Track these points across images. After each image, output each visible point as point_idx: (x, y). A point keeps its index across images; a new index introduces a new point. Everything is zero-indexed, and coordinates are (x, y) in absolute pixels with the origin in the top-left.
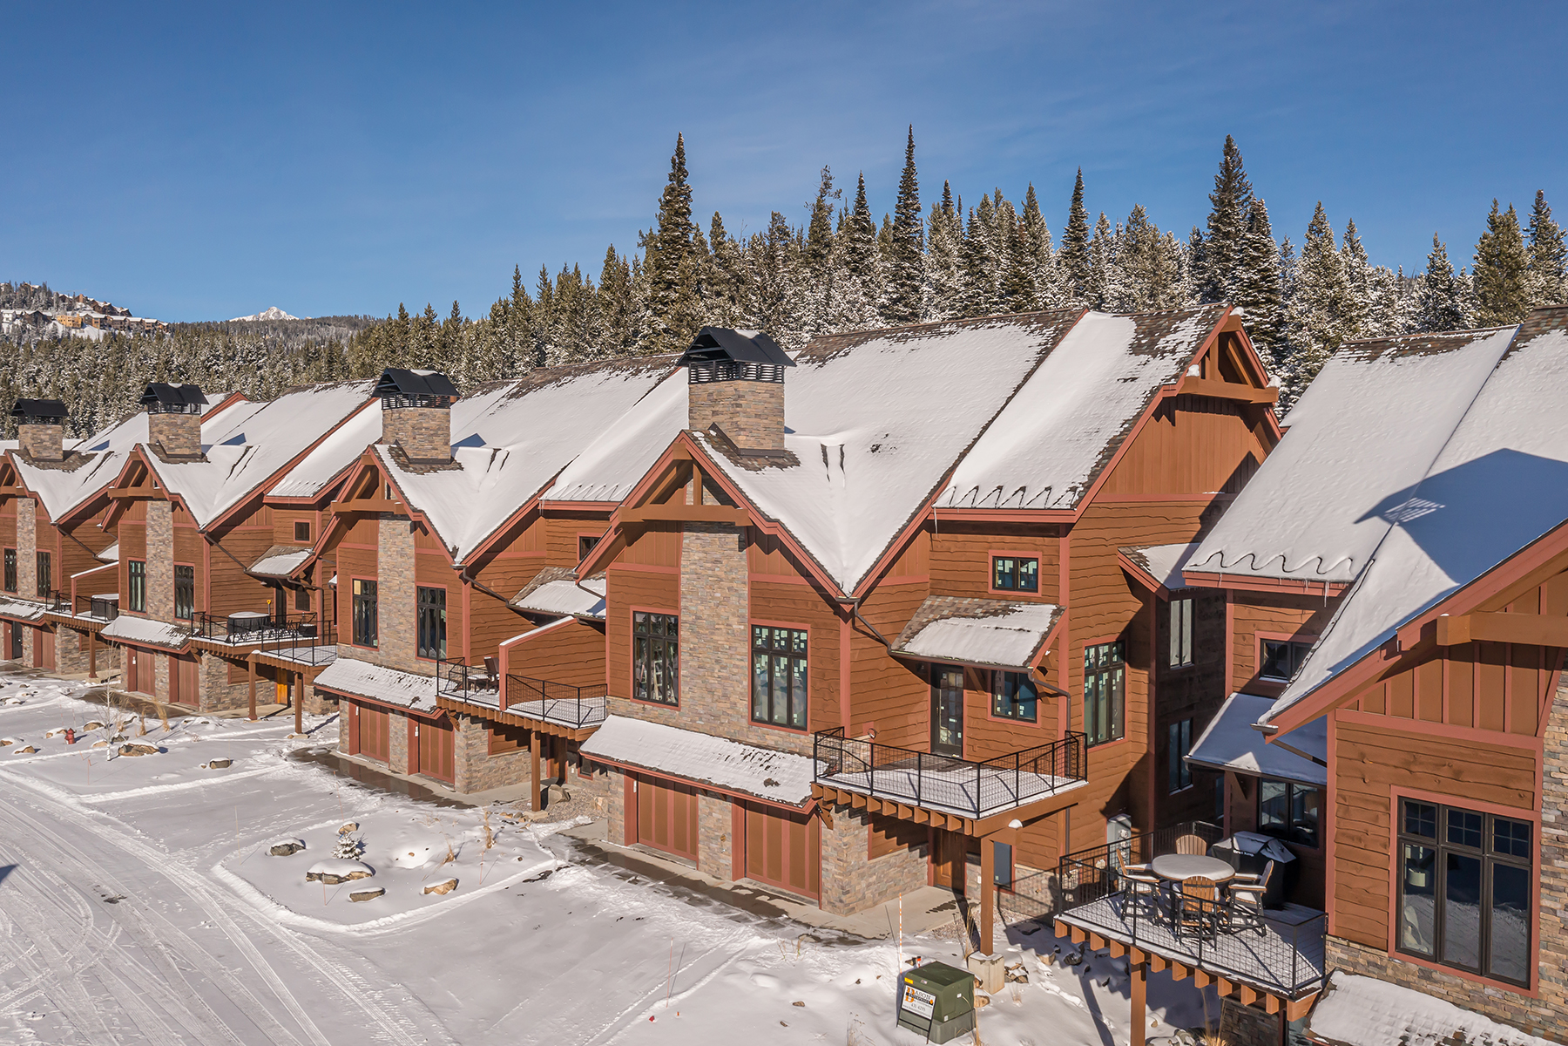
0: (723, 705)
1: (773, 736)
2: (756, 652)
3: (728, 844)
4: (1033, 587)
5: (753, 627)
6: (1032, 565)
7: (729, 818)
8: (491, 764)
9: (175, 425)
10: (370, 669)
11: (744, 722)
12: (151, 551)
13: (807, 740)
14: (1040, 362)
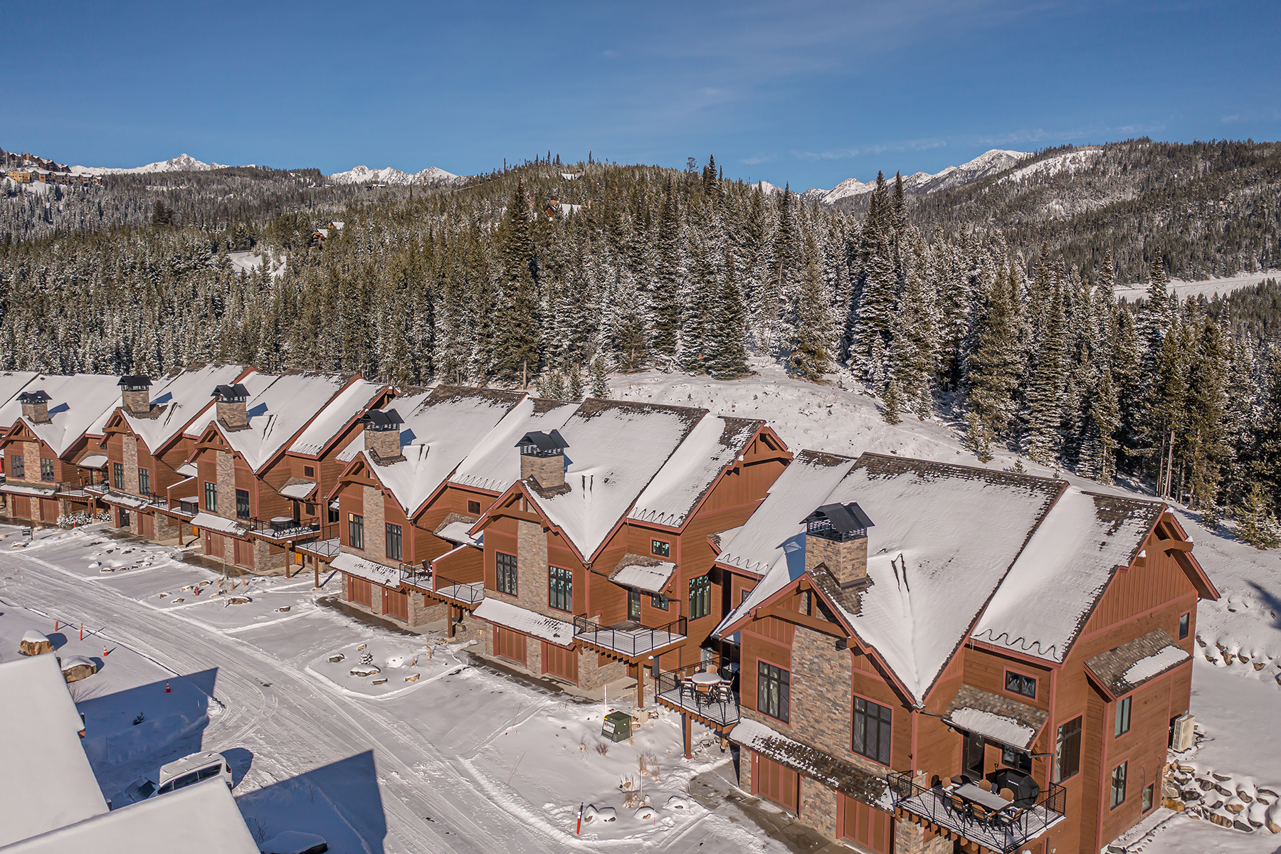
0: (537, 599)
1: (558, 614)
2: (551, 577)
3: (540, 658)
4: (667, 554)
5: (550, 567)
6: (667, 545)
7: (540, 647)
8: (426, 611)
9: (233, 409)
10: (361, 561)
11: (546, 607)
12: (219, 479)
13: (571, 617)
14: (682, 441)
